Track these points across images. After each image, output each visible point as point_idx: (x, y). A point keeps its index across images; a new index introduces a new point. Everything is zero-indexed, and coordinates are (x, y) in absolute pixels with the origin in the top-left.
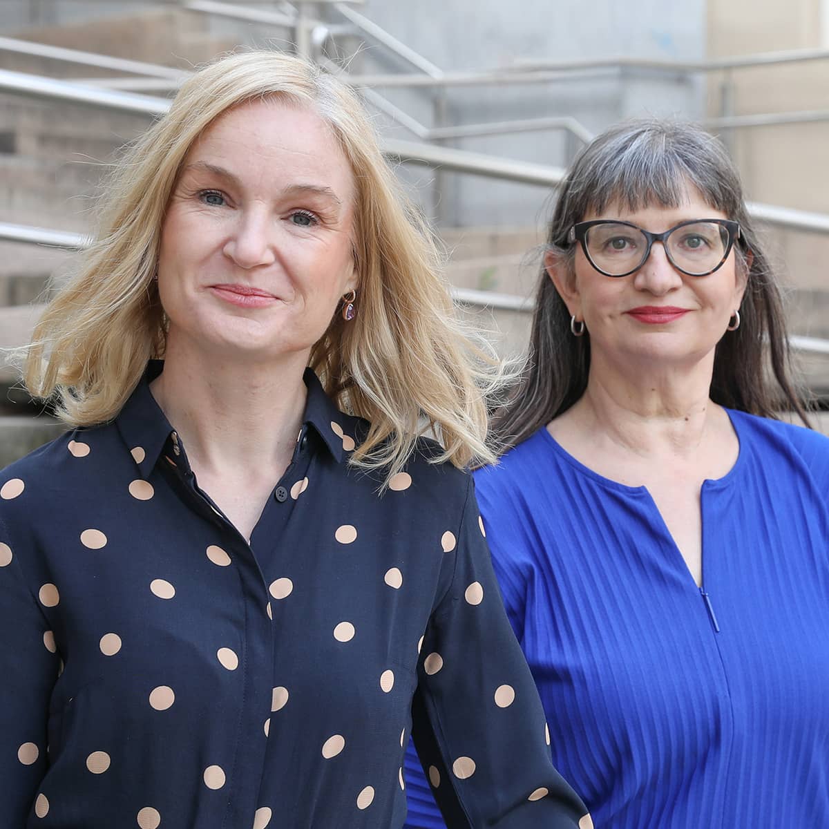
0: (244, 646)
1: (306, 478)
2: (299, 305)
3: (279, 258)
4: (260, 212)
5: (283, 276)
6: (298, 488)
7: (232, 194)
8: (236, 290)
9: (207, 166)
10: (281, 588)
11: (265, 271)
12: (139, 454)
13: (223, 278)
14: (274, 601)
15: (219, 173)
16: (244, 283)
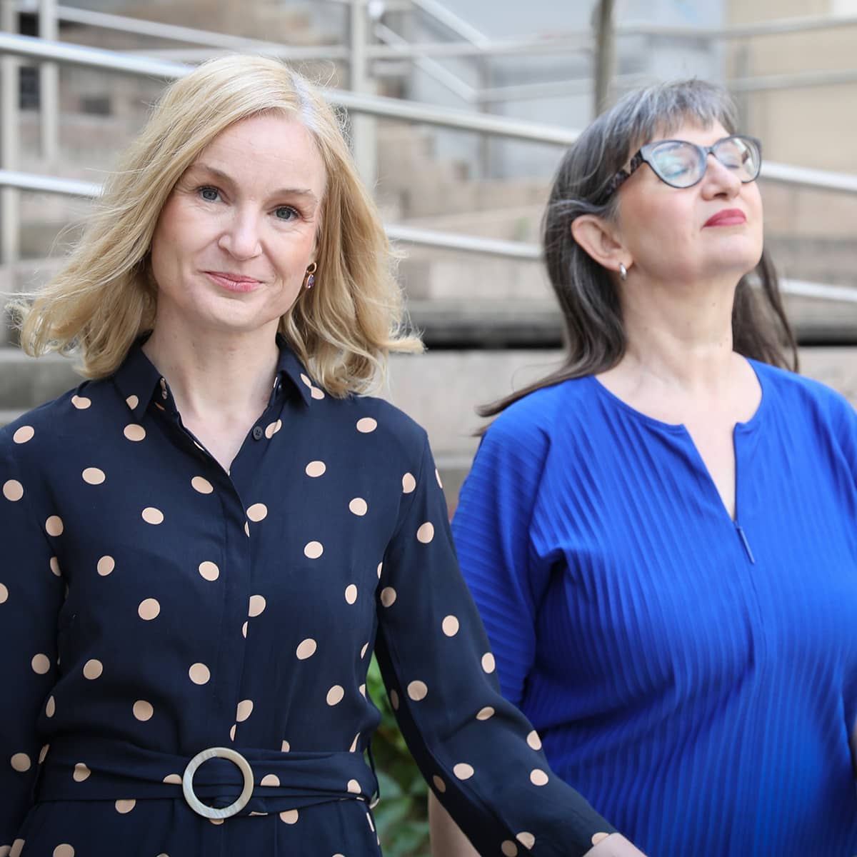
0: (225, 559)
1: (280, 422)
2: (278, 287)
3: (266, 251)
4: (252, 210)
5: (268, 264)
6: (272, 429)
7: (228, 192)
8: (229, 277)
9: (208, 168)
10: (257, 512)
11: (253, 262)
12: (133, 402)
13: (218, 266)
14: (251, 523)
15: (218, 175)
16: (236, 271)
